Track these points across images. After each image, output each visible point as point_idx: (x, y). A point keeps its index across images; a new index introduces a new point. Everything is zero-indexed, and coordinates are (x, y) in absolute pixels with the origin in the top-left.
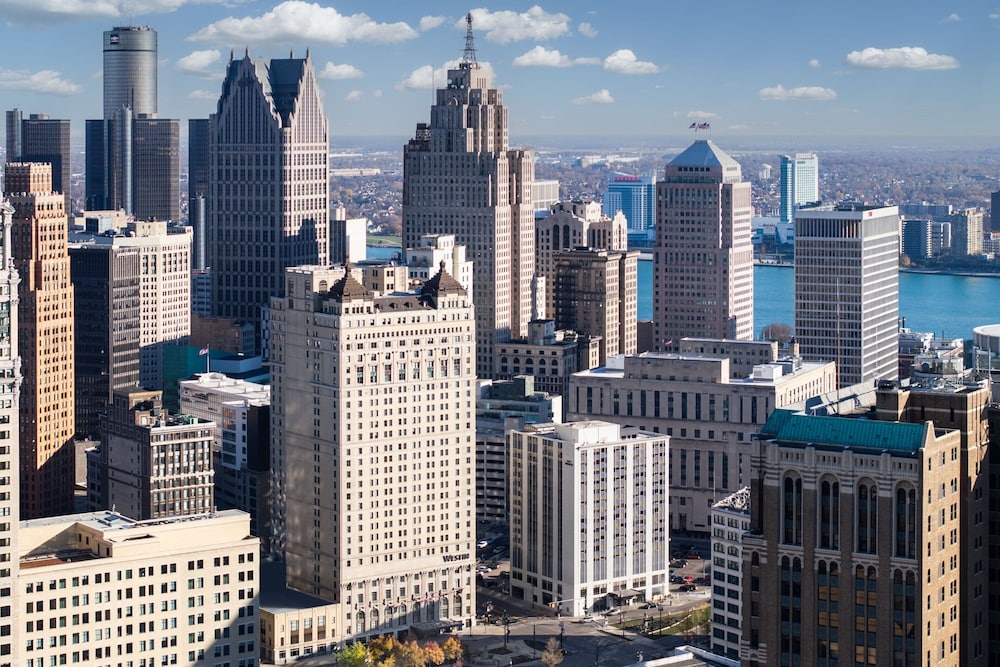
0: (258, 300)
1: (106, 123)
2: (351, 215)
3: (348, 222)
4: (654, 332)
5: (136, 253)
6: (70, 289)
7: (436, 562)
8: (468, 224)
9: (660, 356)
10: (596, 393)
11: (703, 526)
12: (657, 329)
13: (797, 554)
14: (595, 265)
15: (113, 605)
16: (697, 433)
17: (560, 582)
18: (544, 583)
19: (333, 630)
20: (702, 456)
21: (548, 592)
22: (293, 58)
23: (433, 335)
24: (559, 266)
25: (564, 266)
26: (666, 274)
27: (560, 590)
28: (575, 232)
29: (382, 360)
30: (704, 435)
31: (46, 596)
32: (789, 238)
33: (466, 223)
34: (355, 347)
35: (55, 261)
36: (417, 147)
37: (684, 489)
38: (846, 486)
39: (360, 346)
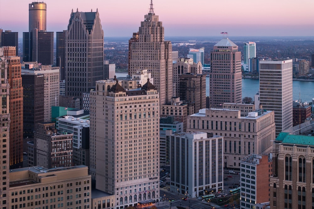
0: (81, 91)
1: (30, 33)
2: (110, 63)
3: (109, 65)
4: (210, 100)
5: (43, 76)
6: (22, 88)
7: (147, 180)
8: (152, 66)
9: (218, 109)
10: (196, 122)
11: (232, 166)
12: (211, 99)
13: (290, 184)
14: (192, 79)
15: (41, 199)
16: (230, 135)
17: (187, 186)
18: (182, 186)
19: (112, 204)
20: (232, 142)
21: (184, 190)
22: (93, 12)
23: (145, 104)
24: (180, 79)
25: (182, 79)
26: (214, 82)
27: (187, 189)
28: (185, 68)
29: (128, 112)
30: (233, 136)
31: (18, 197)
32: (247, 69)
33: (151, 65)
34: (119, 108)
35: (17, 79)
36: (133, 40)
37: (226, 154)
38: (308, 160)
39: (121, 108)
